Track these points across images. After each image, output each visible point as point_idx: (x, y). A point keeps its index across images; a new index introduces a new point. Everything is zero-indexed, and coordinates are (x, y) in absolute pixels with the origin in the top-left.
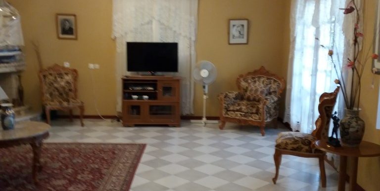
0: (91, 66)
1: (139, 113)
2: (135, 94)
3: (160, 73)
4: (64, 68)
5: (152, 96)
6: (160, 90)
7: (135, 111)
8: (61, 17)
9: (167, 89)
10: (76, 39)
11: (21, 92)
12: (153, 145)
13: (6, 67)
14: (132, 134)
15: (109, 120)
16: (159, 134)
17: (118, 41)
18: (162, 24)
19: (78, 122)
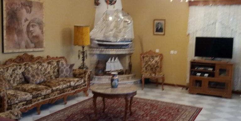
0: (172, 52)
1: (200, 85)
2: (199, 72)
3: (219, 59)
4: (155, 53)
5: (211, 74)
6: (217, 71)
7: (198, 84)
8: (156, 22)
9: (222, 71)
10: (164, 35)
11: (130, 66)
12: (207, 110)
13: (124, 51)
14: (193, 100)
15: (181, 88)
16: (213, 102)
17: (191, 36)
18: (223, 24)
19: (160, 87)
